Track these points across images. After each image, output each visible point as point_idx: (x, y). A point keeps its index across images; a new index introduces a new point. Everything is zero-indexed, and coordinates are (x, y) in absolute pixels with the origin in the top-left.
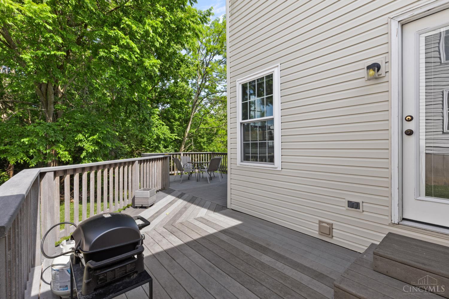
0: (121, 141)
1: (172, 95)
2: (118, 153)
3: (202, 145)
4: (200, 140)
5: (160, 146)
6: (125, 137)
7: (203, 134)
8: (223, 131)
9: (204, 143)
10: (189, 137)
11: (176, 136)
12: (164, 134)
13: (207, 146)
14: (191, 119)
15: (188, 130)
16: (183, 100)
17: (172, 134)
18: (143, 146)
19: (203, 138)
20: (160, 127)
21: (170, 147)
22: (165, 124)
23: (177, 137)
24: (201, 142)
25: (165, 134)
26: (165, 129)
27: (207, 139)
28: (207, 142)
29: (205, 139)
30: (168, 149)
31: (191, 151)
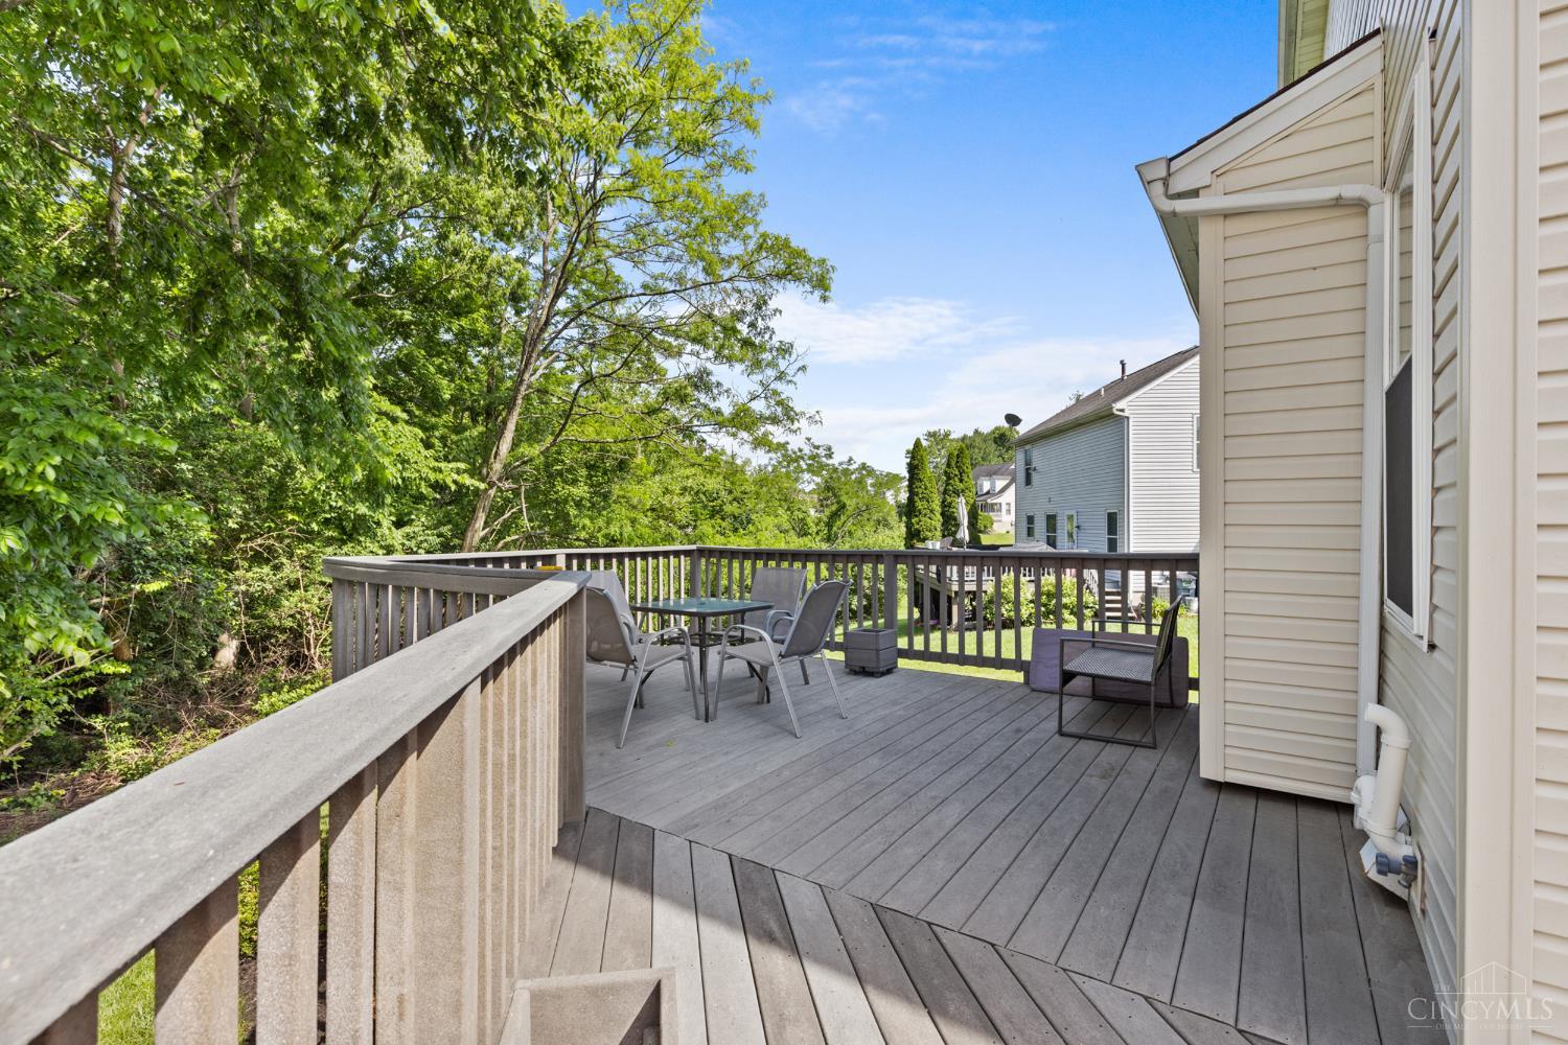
0: (161, 488)
1: (425, 295)
2: (138, 552)
3: (573, 512)
6: (184, 466)
7: (571, 470)
9: (578, 504)
12: (404, 462)
13: (591, 519)
14: (519, 401)
15: (505, 446)
17: (441, 465)
18: (290, 517)
19: (574, 482)
21: (420, 520)
22: (405, 416)
24: (566, 501)
25: (408, 462)
26: (406, 440)
27: (591, 487)
28: (588, 500)
29: (583, 487)
31: (515, 541)
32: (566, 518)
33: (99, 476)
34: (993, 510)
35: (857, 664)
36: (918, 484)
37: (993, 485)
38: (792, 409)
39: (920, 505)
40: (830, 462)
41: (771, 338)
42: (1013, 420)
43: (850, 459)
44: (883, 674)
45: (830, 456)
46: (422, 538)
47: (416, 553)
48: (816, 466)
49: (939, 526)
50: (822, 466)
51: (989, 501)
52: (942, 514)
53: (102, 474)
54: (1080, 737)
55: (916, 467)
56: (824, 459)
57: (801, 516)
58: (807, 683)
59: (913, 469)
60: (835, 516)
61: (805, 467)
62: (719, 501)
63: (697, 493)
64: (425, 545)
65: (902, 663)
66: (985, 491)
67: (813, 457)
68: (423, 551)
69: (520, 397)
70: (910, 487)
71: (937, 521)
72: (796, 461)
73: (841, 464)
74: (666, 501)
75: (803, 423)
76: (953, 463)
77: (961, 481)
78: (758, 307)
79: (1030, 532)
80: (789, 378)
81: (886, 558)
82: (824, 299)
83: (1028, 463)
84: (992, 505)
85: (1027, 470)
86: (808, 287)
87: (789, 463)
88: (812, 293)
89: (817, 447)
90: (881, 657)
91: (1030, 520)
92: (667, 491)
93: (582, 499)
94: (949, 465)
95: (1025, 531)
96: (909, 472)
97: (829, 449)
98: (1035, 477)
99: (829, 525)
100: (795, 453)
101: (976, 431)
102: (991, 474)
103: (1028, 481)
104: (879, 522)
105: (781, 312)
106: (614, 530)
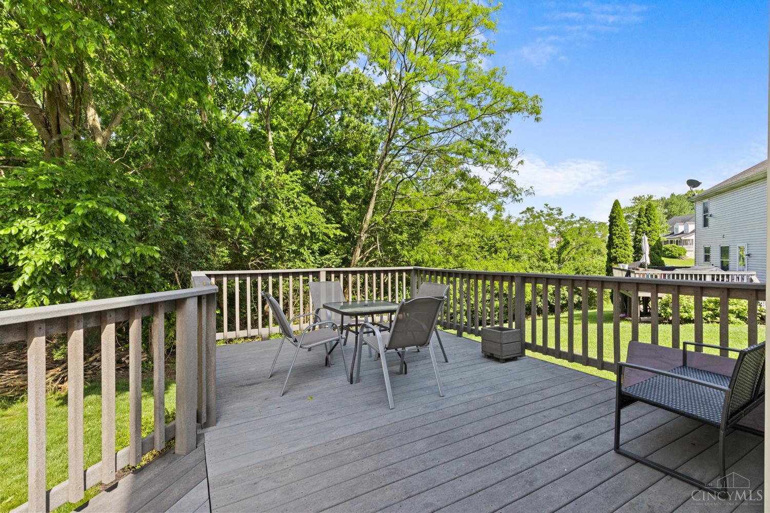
3: (398, 247)
4: (393, 236)
5: (302, 250)
7: (399, 226)
8: (442, 220)
9: (402, 244)
10: (371, 232)
11: (337, 228)
12: (313, 225)
13: (408, 251)
14: (375, 195)
15: (369, 216)
16: (359, 158)
17: (329, 226)
18: (268, 250)
19: (401, 233)
20: (303, 209)
22: (315, 203)
23: (339, 230)
24: (395, 242)
25: (314, 225)
26: (315, 214)
27: (411, 235)
28: (408, 241)
29: (405, 236)
30: (328, 256)
31: (375, 262)
32: (396, 251)
33: (122, 234)
34: (687, 244)
35: (489, 351)
36: (615, 228)
37: (686, 228)
38: (515, 187)
39: (616, 241)
40: (560, 217)
41: (504, 148)
42: (693, 183)
43: (572, 216)
44: (507, 360)
45: (560, 214)
46: (334, 260)
47: (331, 267)
48: (551, 219)
49: (631, 254)
50: (555, 220)
51: (683, 238)
52: (634, 247)
53: (124, 232)
54: (637, 460)
55: (615, 218)
56: (557, 216)
57: (540, 249)
58: (447, 361)
59: (612, 219)
60: (563, 248)
61: (543, 220)
62: (494, 241)
63: (482, 237)
64: (335, 263)
65: (528, 353)
66: (680, 232)
67: (549, 215)
68: (333, 266)
69: (375, 192)
70: (610, 230)
71: (630, 251)
72: (539, 217)
73: (566, 218)
74: (465, 241)
75: (523, 196)
76: (643, 214)
77: (649, 225)
78: (497, 131)
79: (707, 258)
80: (513, 169)
81: (516, 278)
82: (537, 120)
83: (706, 211)
84: (686, 240)
85: (705, 216)
86: (526, 114)
87: (534, 219)
88: (528, 117)
89: (552, 209)
90: (504, 349)
91: (707, 250)
92: (466, 236)
93: (404, 241)
94: (639, 216)
95: (703, 258)
96: (610, 221)
97: (560, 210)
98: (711, 221)
99: (559, 253)
100: (538, 213)
101: (673, 195)
102: (684, 221)
103: (706, 224)
104: (595, 252)
105: (510, 132)
106: (419, 257)
